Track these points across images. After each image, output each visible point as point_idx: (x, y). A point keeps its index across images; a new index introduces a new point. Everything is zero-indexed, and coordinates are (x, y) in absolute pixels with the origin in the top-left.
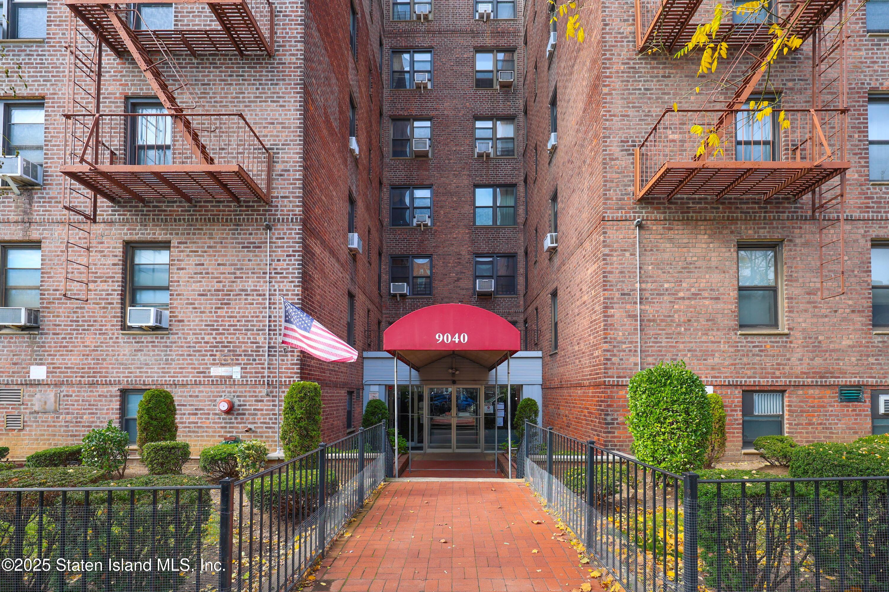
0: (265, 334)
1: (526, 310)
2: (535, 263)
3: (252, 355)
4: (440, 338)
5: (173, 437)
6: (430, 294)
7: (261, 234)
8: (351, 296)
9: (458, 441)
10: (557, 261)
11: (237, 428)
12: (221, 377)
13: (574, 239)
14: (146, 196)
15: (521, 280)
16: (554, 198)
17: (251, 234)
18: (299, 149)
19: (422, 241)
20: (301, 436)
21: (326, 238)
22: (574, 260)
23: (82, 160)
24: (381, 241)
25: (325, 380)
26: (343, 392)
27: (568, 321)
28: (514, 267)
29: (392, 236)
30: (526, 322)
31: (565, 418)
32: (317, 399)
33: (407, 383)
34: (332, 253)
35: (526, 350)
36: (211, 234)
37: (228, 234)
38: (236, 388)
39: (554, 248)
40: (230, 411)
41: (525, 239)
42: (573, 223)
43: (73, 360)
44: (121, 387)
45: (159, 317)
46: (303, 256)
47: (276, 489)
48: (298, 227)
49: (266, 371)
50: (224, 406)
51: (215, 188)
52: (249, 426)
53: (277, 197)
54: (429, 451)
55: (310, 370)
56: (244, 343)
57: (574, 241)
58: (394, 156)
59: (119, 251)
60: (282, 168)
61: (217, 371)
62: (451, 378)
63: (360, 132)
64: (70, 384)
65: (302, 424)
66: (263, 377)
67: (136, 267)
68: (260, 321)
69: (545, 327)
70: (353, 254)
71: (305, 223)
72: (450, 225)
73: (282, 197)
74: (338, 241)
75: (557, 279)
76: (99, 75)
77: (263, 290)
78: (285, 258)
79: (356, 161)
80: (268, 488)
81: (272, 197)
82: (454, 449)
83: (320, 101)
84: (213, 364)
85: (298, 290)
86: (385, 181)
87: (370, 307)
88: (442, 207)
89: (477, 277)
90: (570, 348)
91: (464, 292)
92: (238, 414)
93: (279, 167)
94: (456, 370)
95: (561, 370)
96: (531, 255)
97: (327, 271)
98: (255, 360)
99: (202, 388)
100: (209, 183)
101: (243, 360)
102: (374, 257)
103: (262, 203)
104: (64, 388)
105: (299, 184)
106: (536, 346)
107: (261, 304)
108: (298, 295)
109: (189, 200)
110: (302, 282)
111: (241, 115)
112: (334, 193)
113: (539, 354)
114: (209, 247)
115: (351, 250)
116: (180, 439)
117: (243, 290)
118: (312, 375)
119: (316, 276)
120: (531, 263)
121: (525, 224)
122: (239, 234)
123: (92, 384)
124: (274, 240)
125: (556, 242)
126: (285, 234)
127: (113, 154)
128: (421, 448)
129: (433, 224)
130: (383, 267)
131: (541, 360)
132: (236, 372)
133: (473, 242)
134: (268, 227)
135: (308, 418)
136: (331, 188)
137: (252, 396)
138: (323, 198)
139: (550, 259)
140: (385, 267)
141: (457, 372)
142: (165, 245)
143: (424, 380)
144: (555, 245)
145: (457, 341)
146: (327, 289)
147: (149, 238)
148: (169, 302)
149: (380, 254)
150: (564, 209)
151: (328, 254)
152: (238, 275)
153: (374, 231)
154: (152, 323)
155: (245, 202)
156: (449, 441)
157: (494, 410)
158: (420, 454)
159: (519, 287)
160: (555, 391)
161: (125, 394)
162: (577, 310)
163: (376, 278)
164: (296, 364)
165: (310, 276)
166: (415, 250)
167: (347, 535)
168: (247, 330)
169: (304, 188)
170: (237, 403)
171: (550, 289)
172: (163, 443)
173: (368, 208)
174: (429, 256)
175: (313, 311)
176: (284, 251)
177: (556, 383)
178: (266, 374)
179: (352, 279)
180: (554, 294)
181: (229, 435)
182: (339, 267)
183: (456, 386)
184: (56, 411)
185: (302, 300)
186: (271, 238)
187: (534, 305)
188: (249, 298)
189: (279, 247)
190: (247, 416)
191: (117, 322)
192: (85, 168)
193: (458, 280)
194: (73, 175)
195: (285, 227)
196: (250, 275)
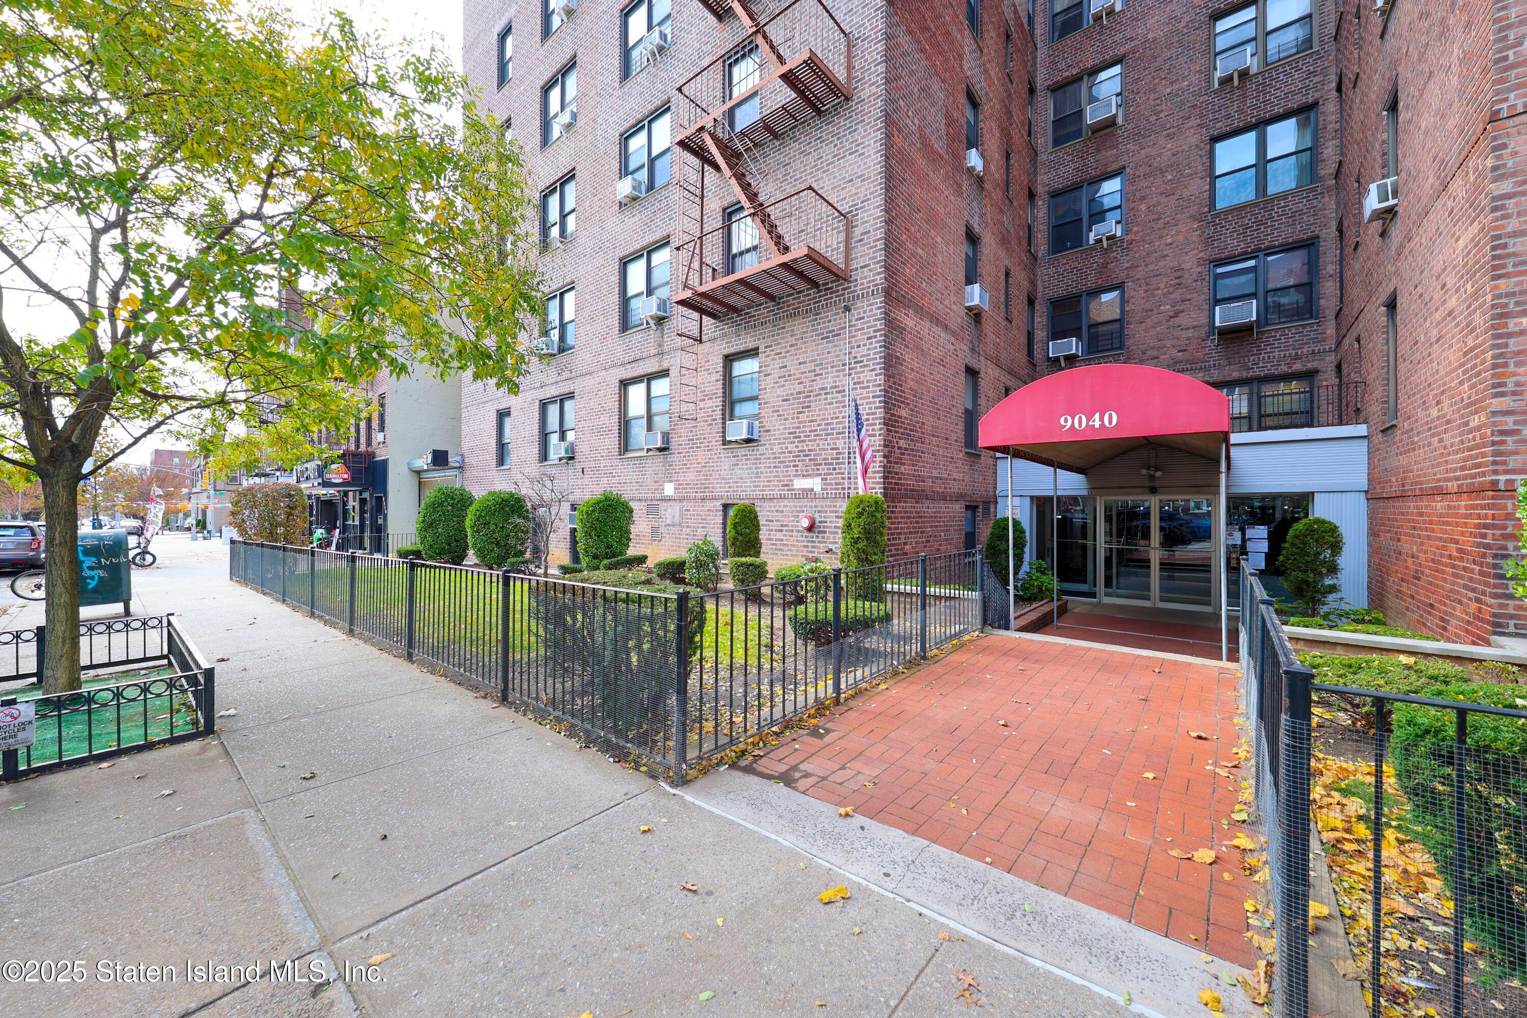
0: (844, 438)
1: (1339, 344)
2: (1355, 249)
3: (832, 464)
4: (1066, 422)
5: (757, 555)
6: (1120, 348)
7: (841, 318)
8: (972, 373)
9: (1162, 589)
10: (1396, 233)
11: (819, 547)
12: (803, 490)
13: (1431, 180)
14: (739, 306)
15: (1329, 289)
16: (1393, 107)
17: (830, 321)
18: (880, 201)
19: (1105, 265)
20: (859, 559)
21: (925, 303)
22: (1430, 224)
23: (686, 286)
24: (1033, 283)
25: (923, 491)
26: (958, 508)
27: (1418, 356)
28: (1313, 266)
29: (1052, 270)
30: (1339, 367)
31: (1410, 560)
32: (879, 515)
33: (1051, 493)
34: (936, 320)
35: (1341, 423)
36: (793, 331)
37: (808, 327)
38: (817, 502)
39: (1391, 212)
40: (811, 528)
41: (1338, 204)
42: (1429, 145)
43: (690, 476)
44: (723, 502)
45: (751, 429)
46: (885, 335)
47: (811, 617)
48: (879, 300)
49: (846, 481)
50: (806, 523)
51: (792, 279)
52: (831, 546)
53: (857, 269)
54: (1107, 600)
55: (900, 479)
56: (824, 449)
57: (1430, 182)
58: (1055, 146)
59: (720, 367)
60: (862, 231)
61: (801, 483)
62: (1147, 484)
63: (987, 137)
64: (689, 499)
65: (860, 545)
66: (843, 489)
67: (735, 380)
68: (840, 423)
69: (1373, 375)
70: (976, 315)
71: (887, 293)
72: (1160, 224)
73: (862, 267)
74: (947, 302)
75: (1397, 273)
76: (702, 197)
77: (843, 386)
78: (866, 341)
79: (979, 181)
80: (813, 618)
81: (851, 271)
82: (1155, 600)
83: (912, 124)
84: (796, 476)
85: (880, 379)
86: (1040, 190)
87: (1009, 383)
88: (1142, 199)
89: (1217, 302)
90: (1421, 413)
91: (1190, 333)
92: (820, 532)
93: (858, 231)
94: (1157, 470)
95: (1403, 460)
96: (1350, 234)
97: (925, 346)
98: (835, 469)
99: (786, 502)
100: (784, 274)
101: (823, 469)
102: (1019, 306)
103: (842, 281)
104: (685, 503)
105: (880, 245)
106: (1356, 415)
107: (840, 402)
108: (880, 385)
109: (772, 297)
110: (884, 368)
111: (810, 188)
112: (939, 239)
113: (1362, 429)
114: (791, 346)
115: (970, 309)
116: (763, 557)
117: (822, 389)
118: (903, 485)
119: (907, 357)
120: (1349, 249)
121: (1337, 174)
122: (819, 324)
123: (703, 499)
124: (854, 323)
125: (1395, 195)
126: (865, 312)
127: (714, 270)
128: (1093, 595)
129: (1127, 231)
130: (1037, 320)
131: (1365, 442)
132: (815, 484)
133: (1209, 241)
134: (847, 309)
135: (867, 539)
136: (933, 233)
137: (832, 512)
138: (919, 251)
139: (1383, 234)
140: (1041, 320)
141: (1158, 474)
142: (752, 353)
143: (1096, 488)
144: (1391, 202)
145: (1097, 424)
146: (926, 370)
147: (742, 348)
148: (757, 412)
149: (1031, 302)
150: (1410, 122)
151: (927, 324)
152: (818, 372)
153: (1016, 272)
154: (744, 436)
155: (824, 285)
156: (1147, 587)
157: (1244, 540)
158: (1090, 604)
159: (1322, 302)
160: (1391, 503)
161: (726, 507)
162: (1435, 332)
163: (1023, 339)
164: (879, 472)
165: (898, 358)
166: (1092, 281)
167: (883, 686)
168: (827, 435)
169: (887, 247)
170: (818, 519)
171: (1383, 295)
172: (743, 559)
173: (1004, 241)
174: (1120, 286)
175: (902, 402)
176: (864, 334)
177: (1394, 488)
178: (846, 486)
179: (972, 350)
180: (1392, 305)
181: (811, 555)
182: (948, 337)
183: (1158, 498)
184: (680, 525)
185: (885, 391)
186: (850, 321)
187: (1353, 334)
188: (829, 396)
189: (859, 330)
190: (827, 535)
191: (719, 437)
192: (688, 294)
193: (1176, 314)
194: (682, 303)
195: (865, 304)
196: (830, 370)
